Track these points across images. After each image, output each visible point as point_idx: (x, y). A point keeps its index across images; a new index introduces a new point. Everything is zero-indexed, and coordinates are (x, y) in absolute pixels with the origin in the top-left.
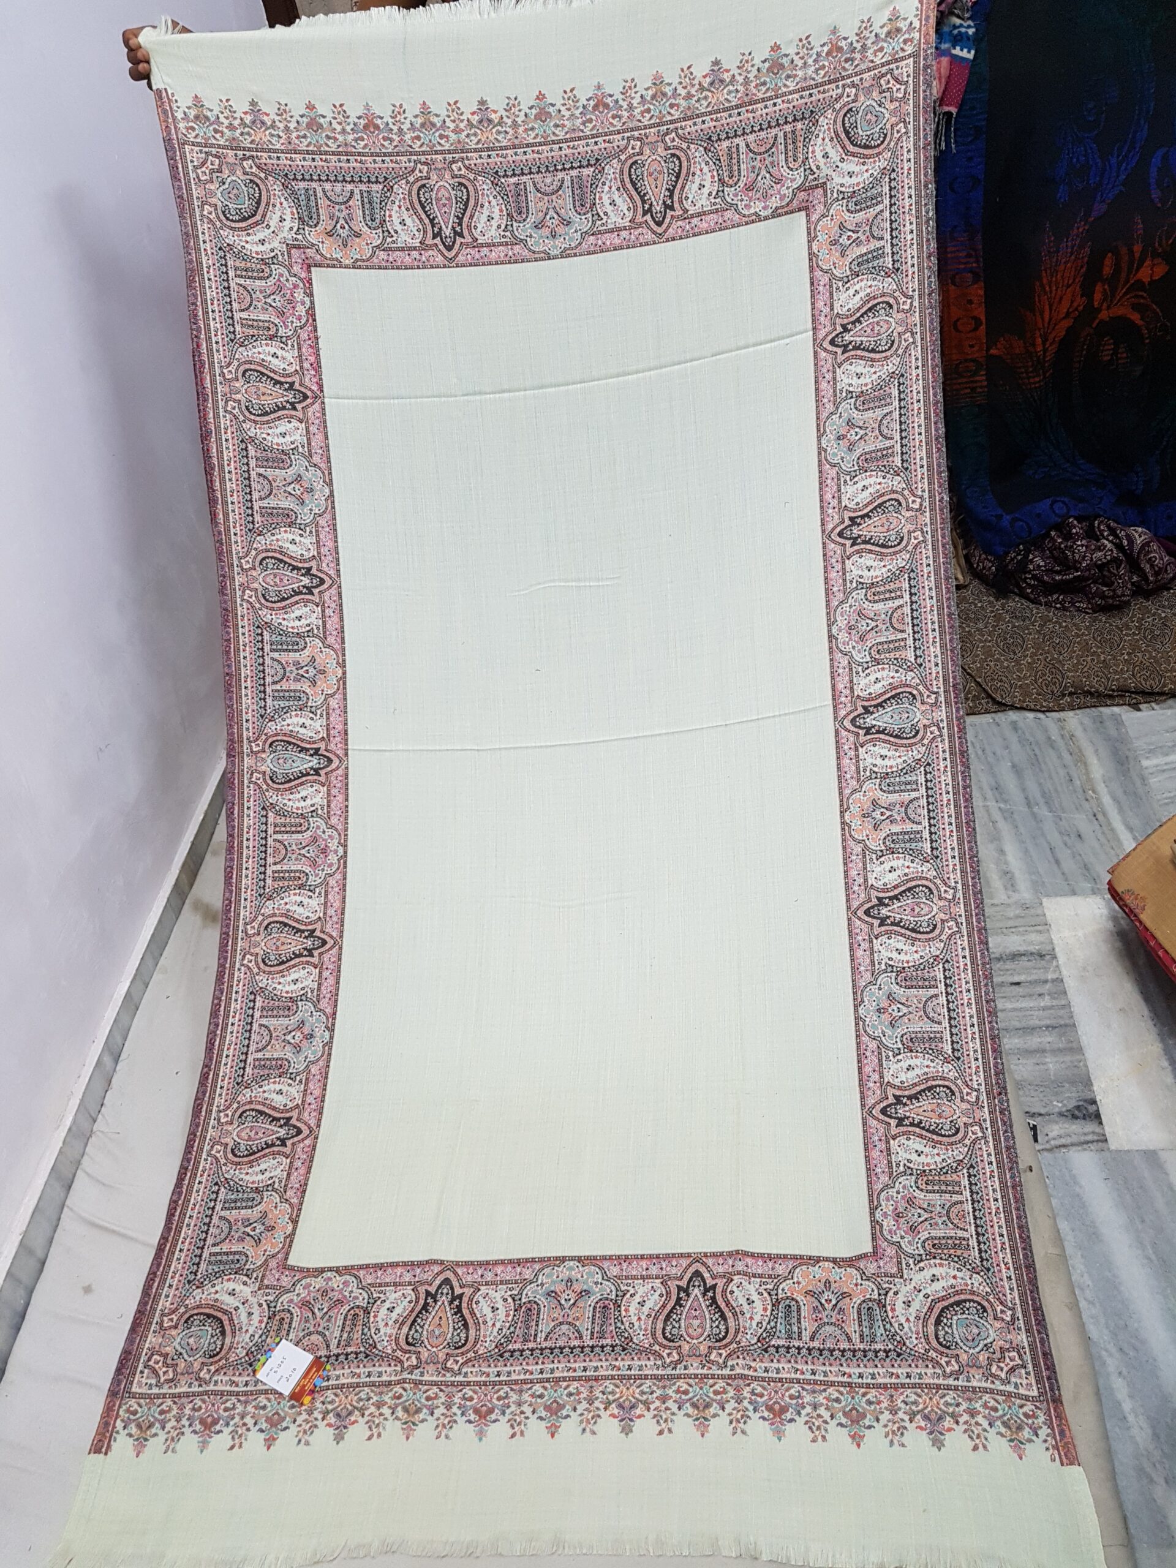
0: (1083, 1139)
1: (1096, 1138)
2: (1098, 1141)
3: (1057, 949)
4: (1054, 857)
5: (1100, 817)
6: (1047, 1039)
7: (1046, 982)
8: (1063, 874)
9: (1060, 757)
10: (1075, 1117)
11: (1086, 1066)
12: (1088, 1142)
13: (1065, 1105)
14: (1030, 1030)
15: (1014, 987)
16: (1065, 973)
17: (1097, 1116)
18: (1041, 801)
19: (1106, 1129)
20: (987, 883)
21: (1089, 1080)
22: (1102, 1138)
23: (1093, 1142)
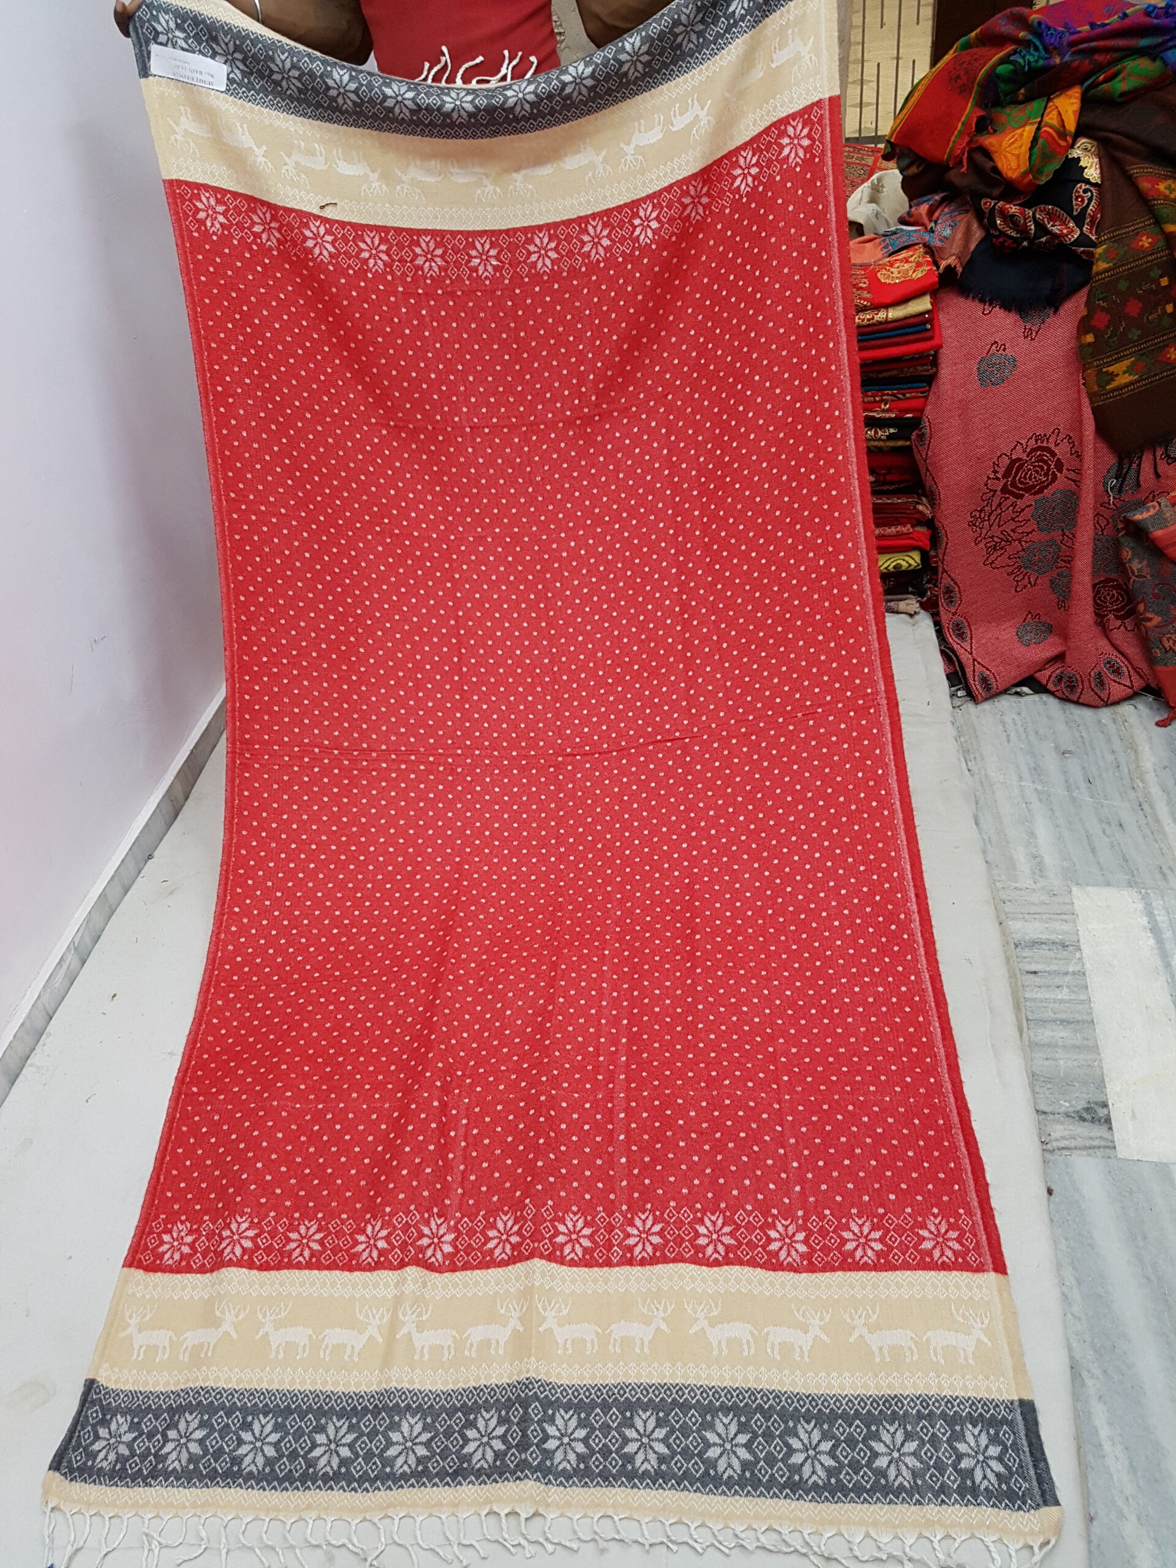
0: (1088, 1143)
1: (1102, 1143)
2: (1106, 1147)
3: (1082, 941)
4: (1090, 845)
5: (1146, 807)
6: (1061, 1034)
7: (1066, 974)
8: (1098, 863)
9: (1109, 741)
10: (1084, 1120)
11: (1101, 1068)
12: (1094, 1147)
13: (1071, 1106)
14: (1043, 1022)
15: (1031, 976)
16: (1088, 966)
17: (1108, 1121)
18: (1083, 785)
19: (1116, 1135)
20: (1012, 866)
21: (1103, 1081)
22: (1110, 1144)
23: (1099, 1147)
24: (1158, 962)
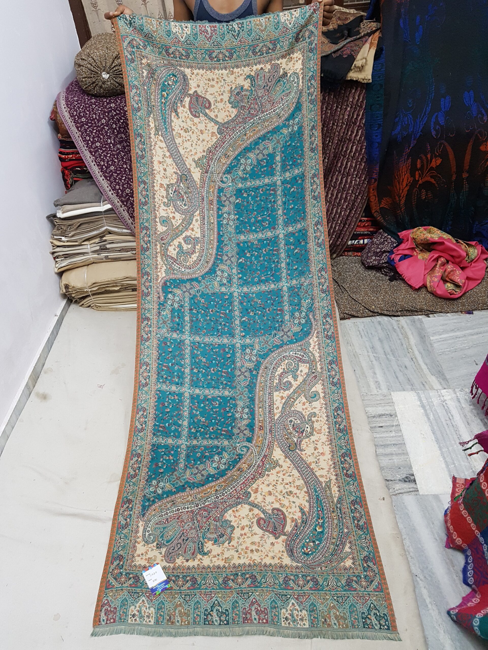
0: (409, 490)
1: (414, 490)
2: (415, 491)
3: (397, 413)
4: (396, 376)
5: (414, 359)
6: (393, 449)
7: (393, 426)
8: (399, 382)
9: (398, 336)
10: (405, 481)
11: (410, 461)
12: (411, 492)
13: (401, 477)
14: (386, 446)
15: (380, 428)
16: (400, 422)
17: (415, 481)
18: (390, 353)
19: (418, 486)
20: (369, 386)
21: (411, 466)
22: (416, 490)
23: (413, 491)
24: (426, 419)
